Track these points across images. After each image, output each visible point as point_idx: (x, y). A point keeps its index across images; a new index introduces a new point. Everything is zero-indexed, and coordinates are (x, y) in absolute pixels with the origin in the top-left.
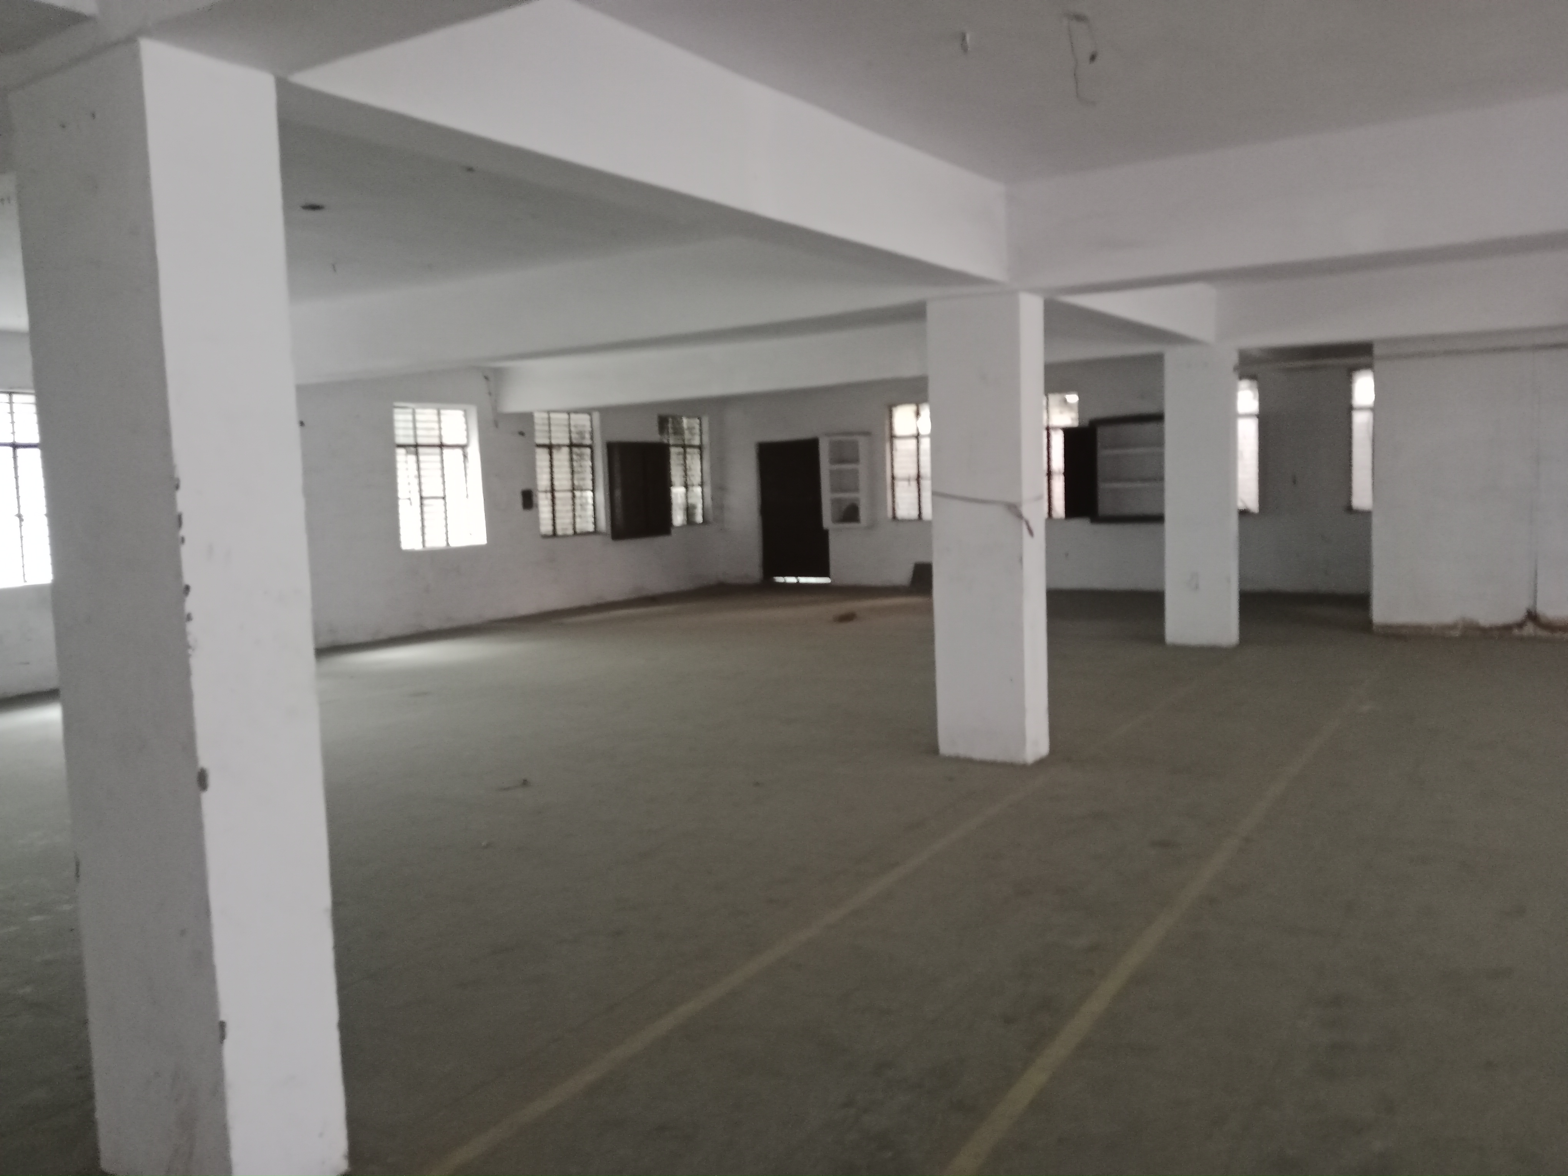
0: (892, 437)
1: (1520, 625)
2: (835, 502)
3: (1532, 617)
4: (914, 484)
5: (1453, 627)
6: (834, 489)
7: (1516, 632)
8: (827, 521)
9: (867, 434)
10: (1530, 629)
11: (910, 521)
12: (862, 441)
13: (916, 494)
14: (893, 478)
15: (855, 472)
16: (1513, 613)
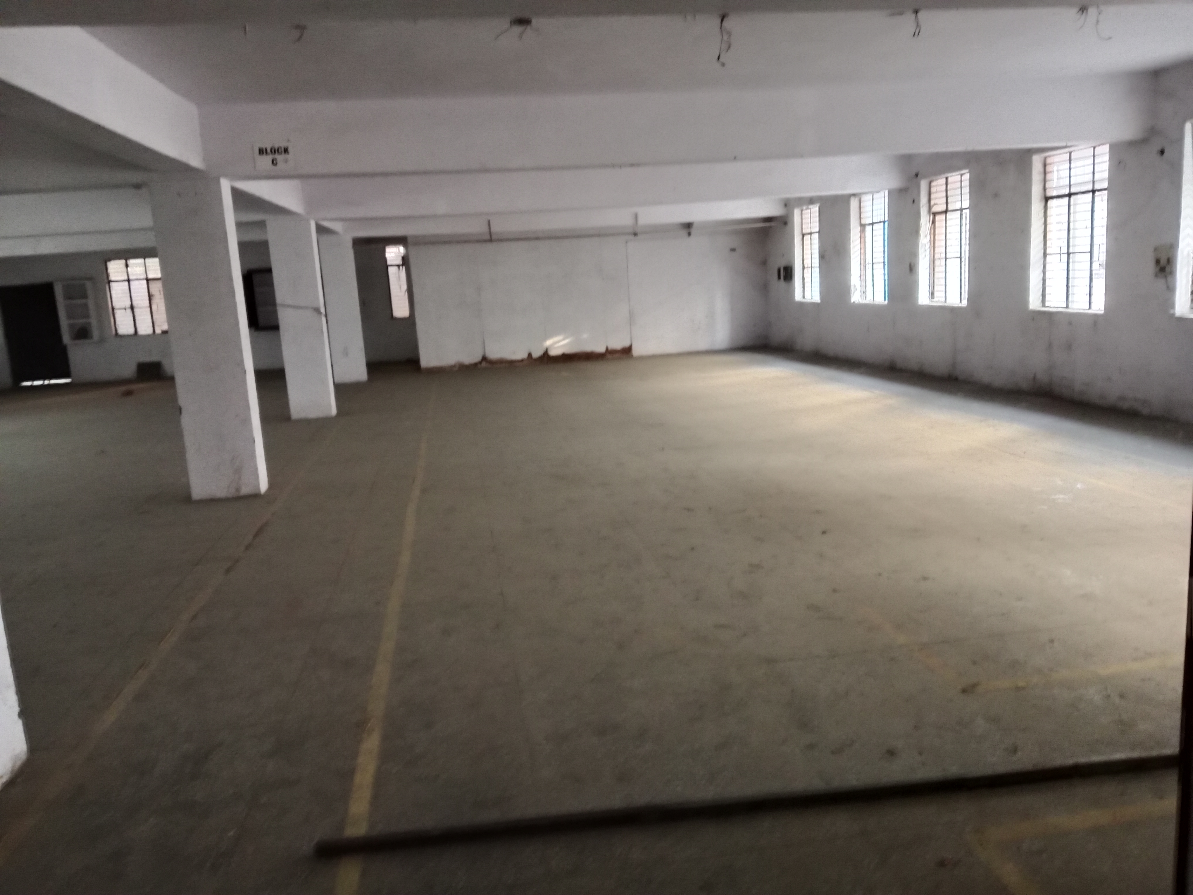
0: (109, 282)
1: (480, 363)
2: (71, 326)
3: (484, 358)
4: (129, 311)
5: (454, 366)
6: (70, 316)
7: (479, 366)
8: (66, 338)
9: (91, 279)
10: (484, 364)
11: (129, 336)
12: (89, 285)
13: (132, 318)
14: (113, 309)
15: (86, 306)
16: (477, 358)
